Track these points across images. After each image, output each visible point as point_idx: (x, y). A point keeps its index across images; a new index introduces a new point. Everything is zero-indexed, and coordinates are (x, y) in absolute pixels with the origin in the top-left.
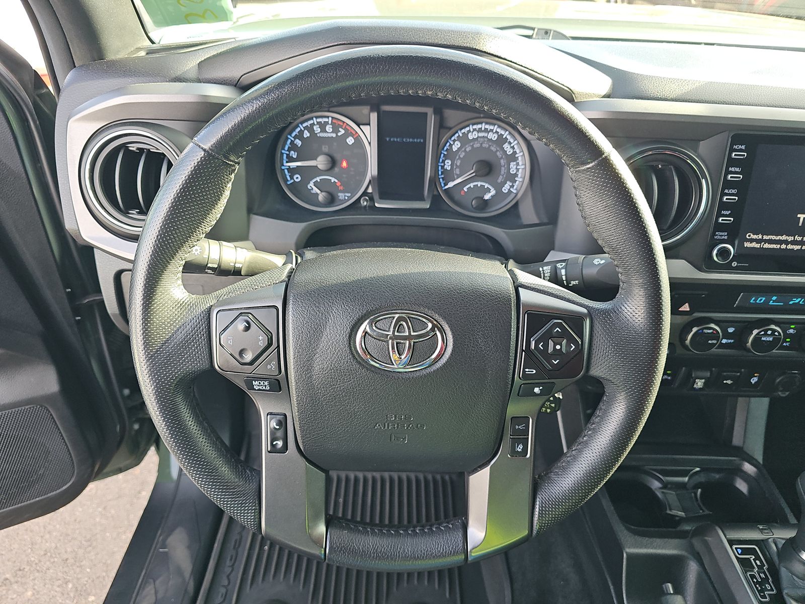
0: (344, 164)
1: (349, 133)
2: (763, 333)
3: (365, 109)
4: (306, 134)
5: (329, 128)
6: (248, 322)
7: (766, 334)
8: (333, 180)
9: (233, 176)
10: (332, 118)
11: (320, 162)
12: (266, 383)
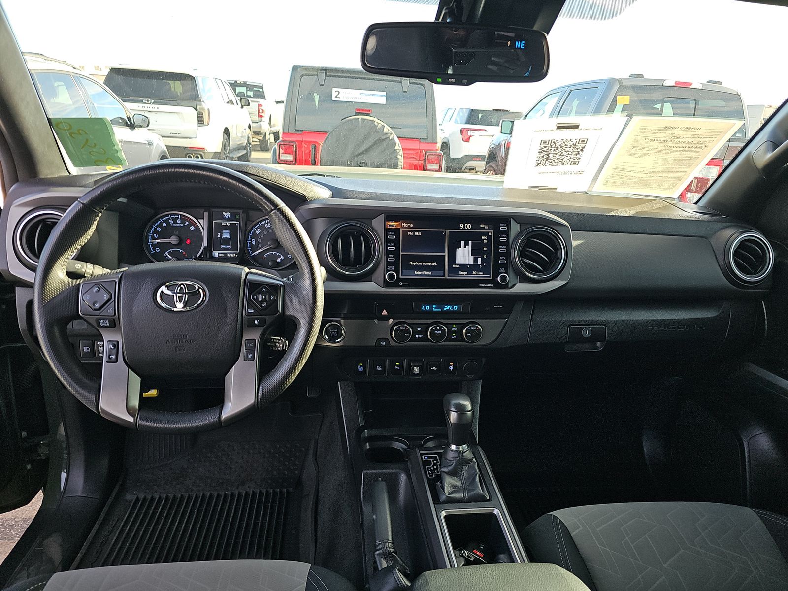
0: (188, 242)
1: (192, 223)
2: (434, 328)
3: (201, 211)
4: (164, 224)
5: (179, 221)
6: (99, 288)
7: (436, 330)
8: (181, 250)
9: (98, 218)
10: (181, 215)
11: (173, 240)
12: (107, 321)
